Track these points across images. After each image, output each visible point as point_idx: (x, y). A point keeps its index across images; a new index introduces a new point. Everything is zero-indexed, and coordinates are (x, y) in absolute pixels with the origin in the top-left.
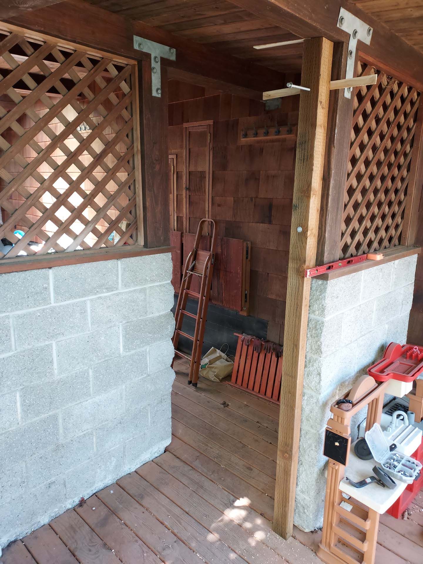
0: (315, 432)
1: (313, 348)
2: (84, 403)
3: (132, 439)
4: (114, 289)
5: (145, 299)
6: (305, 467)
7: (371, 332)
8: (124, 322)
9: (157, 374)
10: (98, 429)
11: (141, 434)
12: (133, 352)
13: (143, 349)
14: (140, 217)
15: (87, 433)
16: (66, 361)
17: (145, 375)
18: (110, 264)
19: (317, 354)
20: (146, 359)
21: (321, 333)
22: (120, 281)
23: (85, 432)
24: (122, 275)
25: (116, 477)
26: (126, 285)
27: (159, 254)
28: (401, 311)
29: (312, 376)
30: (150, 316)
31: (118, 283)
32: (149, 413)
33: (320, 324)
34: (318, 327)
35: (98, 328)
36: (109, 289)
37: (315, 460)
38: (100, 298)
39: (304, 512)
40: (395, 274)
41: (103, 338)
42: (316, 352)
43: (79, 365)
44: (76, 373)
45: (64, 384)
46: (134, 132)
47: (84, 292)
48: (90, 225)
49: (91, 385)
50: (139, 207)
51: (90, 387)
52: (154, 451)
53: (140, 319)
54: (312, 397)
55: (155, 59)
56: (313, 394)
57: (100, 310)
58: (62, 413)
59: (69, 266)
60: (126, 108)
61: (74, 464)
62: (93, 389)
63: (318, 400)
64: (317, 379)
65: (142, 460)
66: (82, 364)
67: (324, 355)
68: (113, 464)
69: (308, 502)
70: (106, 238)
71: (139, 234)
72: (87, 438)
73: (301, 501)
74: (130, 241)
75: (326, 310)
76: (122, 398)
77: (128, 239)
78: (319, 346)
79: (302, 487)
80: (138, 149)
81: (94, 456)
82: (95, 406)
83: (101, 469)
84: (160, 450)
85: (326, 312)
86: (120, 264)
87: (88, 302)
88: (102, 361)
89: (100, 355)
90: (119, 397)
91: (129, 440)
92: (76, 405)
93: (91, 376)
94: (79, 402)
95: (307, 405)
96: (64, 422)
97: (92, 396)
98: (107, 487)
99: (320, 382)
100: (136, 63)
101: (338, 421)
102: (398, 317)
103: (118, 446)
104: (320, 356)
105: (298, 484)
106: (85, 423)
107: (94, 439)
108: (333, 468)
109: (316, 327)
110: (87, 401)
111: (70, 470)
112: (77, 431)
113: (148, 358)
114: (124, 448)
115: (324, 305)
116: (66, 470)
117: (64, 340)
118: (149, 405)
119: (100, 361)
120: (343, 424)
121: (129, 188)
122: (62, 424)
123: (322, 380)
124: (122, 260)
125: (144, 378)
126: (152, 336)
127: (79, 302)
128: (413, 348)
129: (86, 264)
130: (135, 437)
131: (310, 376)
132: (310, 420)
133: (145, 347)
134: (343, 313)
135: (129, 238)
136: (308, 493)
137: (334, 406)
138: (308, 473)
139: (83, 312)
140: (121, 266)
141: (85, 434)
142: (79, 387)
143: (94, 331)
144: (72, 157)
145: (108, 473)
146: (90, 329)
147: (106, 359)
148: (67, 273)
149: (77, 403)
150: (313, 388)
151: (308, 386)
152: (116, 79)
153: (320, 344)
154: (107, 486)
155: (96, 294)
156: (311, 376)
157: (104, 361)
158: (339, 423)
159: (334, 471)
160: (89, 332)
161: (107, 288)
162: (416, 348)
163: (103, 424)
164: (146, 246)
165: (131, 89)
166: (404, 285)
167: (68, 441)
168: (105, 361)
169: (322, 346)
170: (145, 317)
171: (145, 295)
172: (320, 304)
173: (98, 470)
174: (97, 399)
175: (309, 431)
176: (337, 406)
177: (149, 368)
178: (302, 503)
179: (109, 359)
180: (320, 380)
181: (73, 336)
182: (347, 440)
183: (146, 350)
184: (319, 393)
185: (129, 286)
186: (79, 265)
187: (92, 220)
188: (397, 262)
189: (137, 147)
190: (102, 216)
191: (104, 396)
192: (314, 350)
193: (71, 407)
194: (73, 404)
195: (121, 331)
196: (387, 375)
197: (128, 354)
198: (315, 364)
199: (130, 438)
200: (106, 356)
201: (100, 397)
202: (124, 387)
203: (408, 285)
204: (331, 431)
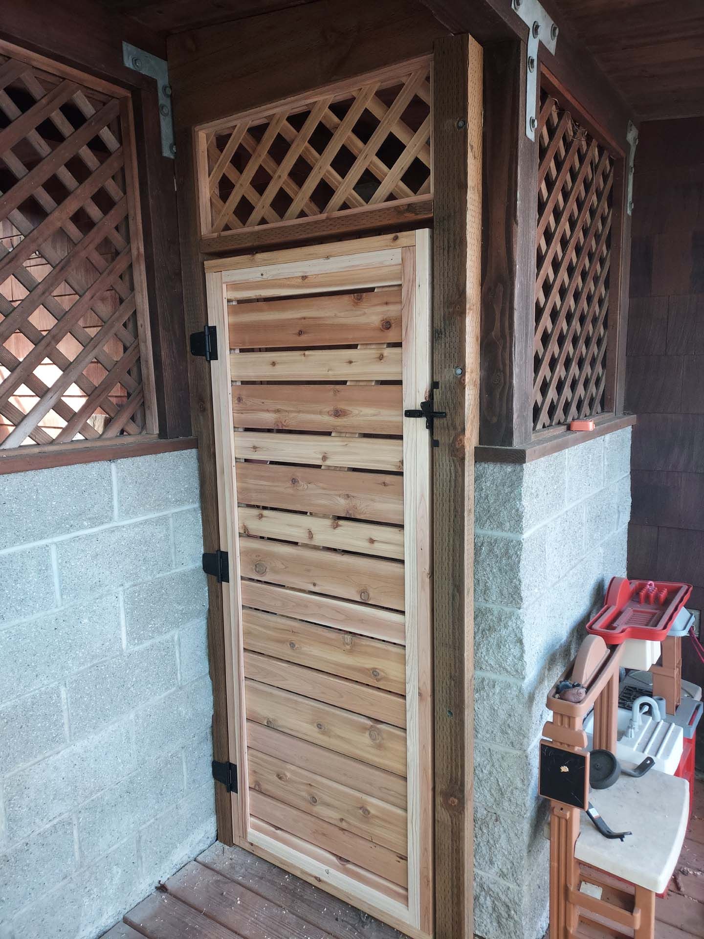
0: (519, 753)
1: (505, 592)
2: (51, 758)
3: (152, 820)
4: (106, 521)
5: (167, 536)
6: (503, 824)
7: (582, 560)
8: (127, 585)
9: (196, 683)
10: (83, 811)
11: (171, 808)
12: (147, 644)
13: (168, 636)
14: (148, 379)
15: (59, 823)
16: (11, 674)
17: (174, 689)
18: (94, 469)
19: (514, 603)
20: (174, 655)
21: (519, 562)
22: (115, 503)
23: (55, 822)
24: (120, 492)
25: (124, 907)
26: (127, 512)
27: (189, 450)
28: (618, 522)
29: (507, 646)
30: (177, 570)
31: (112, 507)
32: (184, 764)
33: (514, 547)
34: (511, 552)
35: (75, 601)
36: (96, 521)
37: (523, 809)
38: (77, 539)
39: (509, 915)
40: (607, 459)
41: (86, 621)
42: (511, 599)
43: (39, 680)
44: (34, 697)
45: (7, 722)
46: (131, 222)
47: (42, 527)
48: (49, 395)
49: (65, 720)
50: (147, 361)
51: (63, 724)
52: (197, 840)
53: (159, 578)
54: (509, 686)
55: (165, 90)
56: (511, 680)
57: (78, 563)
58: (5, 786)
59: (12, 476)
60: (113, 177)
61: (33, 895)
62: (70, 727)
63: (520, 690)
64: (516, 651)
65: (174, 863)
66: (45, 676)
67: (525, 604)
68: (117, 880)
69: (516, 895)
70: (84, 421)
71: (147, 412)
72: (60, 833)
73: (500, 894)
74: (132, 428)
75: (524, 518)
76: (128, 739)
77: (126, 424)
78: (515, 587)
79: (500, 867)
80: (139, 252)
81: (76, 871)
82: (75, 762)
83: (92, 897)
84: (207, 835)
85: (524, 522)
86: (116, 470)
87: (53, 548)
88: (86, 666)
89: (81, 655)
90: (124, 739)
91: (148, 823)
92: (34, 764)
93: (66, 701)
94: (40, 757)
95: (501, 703)
96: (10, 804)
97: (68, 741)
98: (105, 933)
99: (522, 656)
100: (129, 95)
101: (562, 724)
102: (614, 534)
103: (125, 840)
104: (518, 606)
105: (494, 860)
106: (55, 801)
107: (75, 832)
108: (559, 818)
109: (507, 552)
110: (58, 753)
111: (24, 910)
112: (37, 820)
113: (177, 655)
114: (139, 842)
115: (520, 510)
116: (14, 911)
117: (4, 630)
118: (182, 748)
119: (82, 668)
120: (574, 728)
121: (125, 325)
122: (5, 810)
123: (526, 652)
124: (119, 461)
125: (171, 694)
126: (183, 609)
127: (34, 549)
128: (647, 584)
129: (46, 472)
130: (158, 817)
131: (502, 647)
132: (509, 732)
133: (172, 633)
134: (546, 526)
135: (128, 422)
136: (515, 876)
137: (554, 697)
138: (512, 835)
139: (43, 568)
140: (118, 473)
141: (54, 826)
142: (39, 725)
143: (67, 606)
144: (10, 262)
145: (106, 902)
146: (59, 604)
147: (95, 662)
148: (6, 489)
149: (36, 760)
150: (509, 670)
151: (500, 666)
152: (92, 122)
153: (517, 583)
154: (104, 930)
155: (68, 531)
156: (505, 646)
157: (90, 668)
158: (565, 727)
159: (563, 822)
160: (57, 610)
161: (90, 519)
162: (650, 585)
163: (92, 798)
164: (163, 434)
165: (121, 143)
166: (618, 480)
167: (19, 846)
168: (93, 666)
169: (523, 587)
170: (168, 573)
171: (167, 529)
172: (512, 509)
173: (86, 900)
174: (78, 747)
175: (506, 753)
176: (557, 696)
177: (181, 673)
178: (503, 897)
179: (100, 663)
180: (523, 651)
181: (25, 620)
182: (583, 758)
183: (173, 637)
184: (521, 677)
185: (135, 514)
186: (32, 472)
187: (54, 385)
188: (607, 437)
189: (138, 249)
190: (74, 379)
191: (93, 738)
192: (507, 596)
193: (23, 770)
194: (29, 764)
195: (121, 604)
196: (622, 632)
197: (137, 648)
198: (510, 623)
199: (149, 820)
200: (93, 656)
201: (86, 742)
202: (132, 716)
203: (623, 479)
204: (551, 745)
